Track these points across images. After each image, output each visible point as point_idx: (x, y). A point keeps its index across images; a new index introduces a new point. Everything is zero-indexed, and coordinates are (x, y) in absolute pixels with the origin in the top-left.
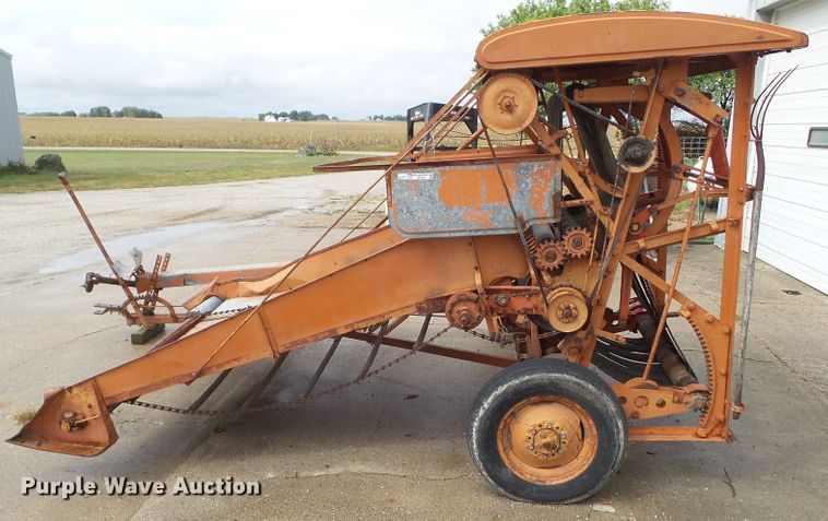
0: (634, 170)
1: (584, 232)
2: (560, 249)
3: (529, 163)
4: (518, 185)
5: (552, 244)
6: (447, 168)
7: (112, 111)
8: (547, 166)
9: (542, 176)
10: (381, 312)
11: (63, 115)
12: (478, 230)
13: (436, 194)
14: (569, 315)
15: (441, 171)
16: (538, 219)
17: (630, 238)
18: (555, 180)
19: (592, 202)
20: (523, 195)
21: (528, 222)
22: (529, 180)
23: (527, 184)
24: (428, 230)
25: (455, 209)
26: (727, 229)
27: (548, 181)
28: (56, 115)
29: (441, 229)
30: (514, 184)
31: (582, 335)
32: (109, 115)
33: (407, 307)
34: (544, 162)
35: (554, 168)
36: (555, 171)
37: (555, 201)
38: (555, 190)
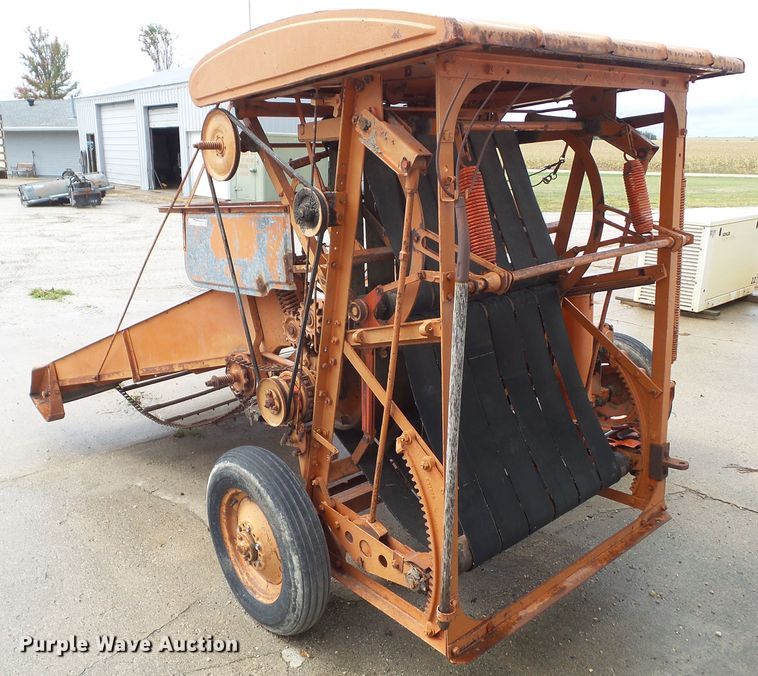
2: (298, 324)
3: (266, 216)
4: (259, 239)
5: (291, 316)
8: (279, 220)
9: (275, 232)
13: (209, 241)
16: (275, 283)
18: (285, 239)
20: (261, 252)
21: (267, 284)
22: (265, 235)
23: (264, 239)
24: (205, 281)
25: (221, 262)
27: (279, 239)
29: (213, 281)
30: (256, 239)
34: (277, 215)
35: (284, 223)
36: (285, 227)
37: (287, 264)
38: (286, 251)
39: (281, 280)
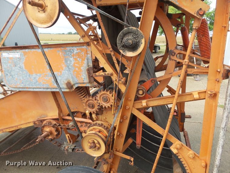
0: (130, 54)
1: (108, 93)
2: (96, 102)
3: (71, 48)
4: (66, 61)
5: (91, 98)
6: (27, 50)
7: (72, 33)
8: (82, 50)
9: (79, 57)
10: (16, 124)
11: (62, 34)
12: (48, 88)
13: (23, 66)
14: (94, 146)
15: (24, 52)
16: (80, 83)
17: (137, 99)
18: (88, 59)
19: (112, 75)
20: (69, 68)
21: (74, 85)
22: (72, 59)
23: (71, 61)
24: (22, 87)
25: (34, 75)
26: (206, 97)
27: (83, 60)
28: (60, 34)
29: (28, 86)
30: (64, 61)
31: (106, 156)
32: (72, 34)
33: (29, 123)
34: (80, 47)
35: (87, 51)
36: (87, 54)
37: (89, 73)
38: (88, 66)
39: (85, 82)
